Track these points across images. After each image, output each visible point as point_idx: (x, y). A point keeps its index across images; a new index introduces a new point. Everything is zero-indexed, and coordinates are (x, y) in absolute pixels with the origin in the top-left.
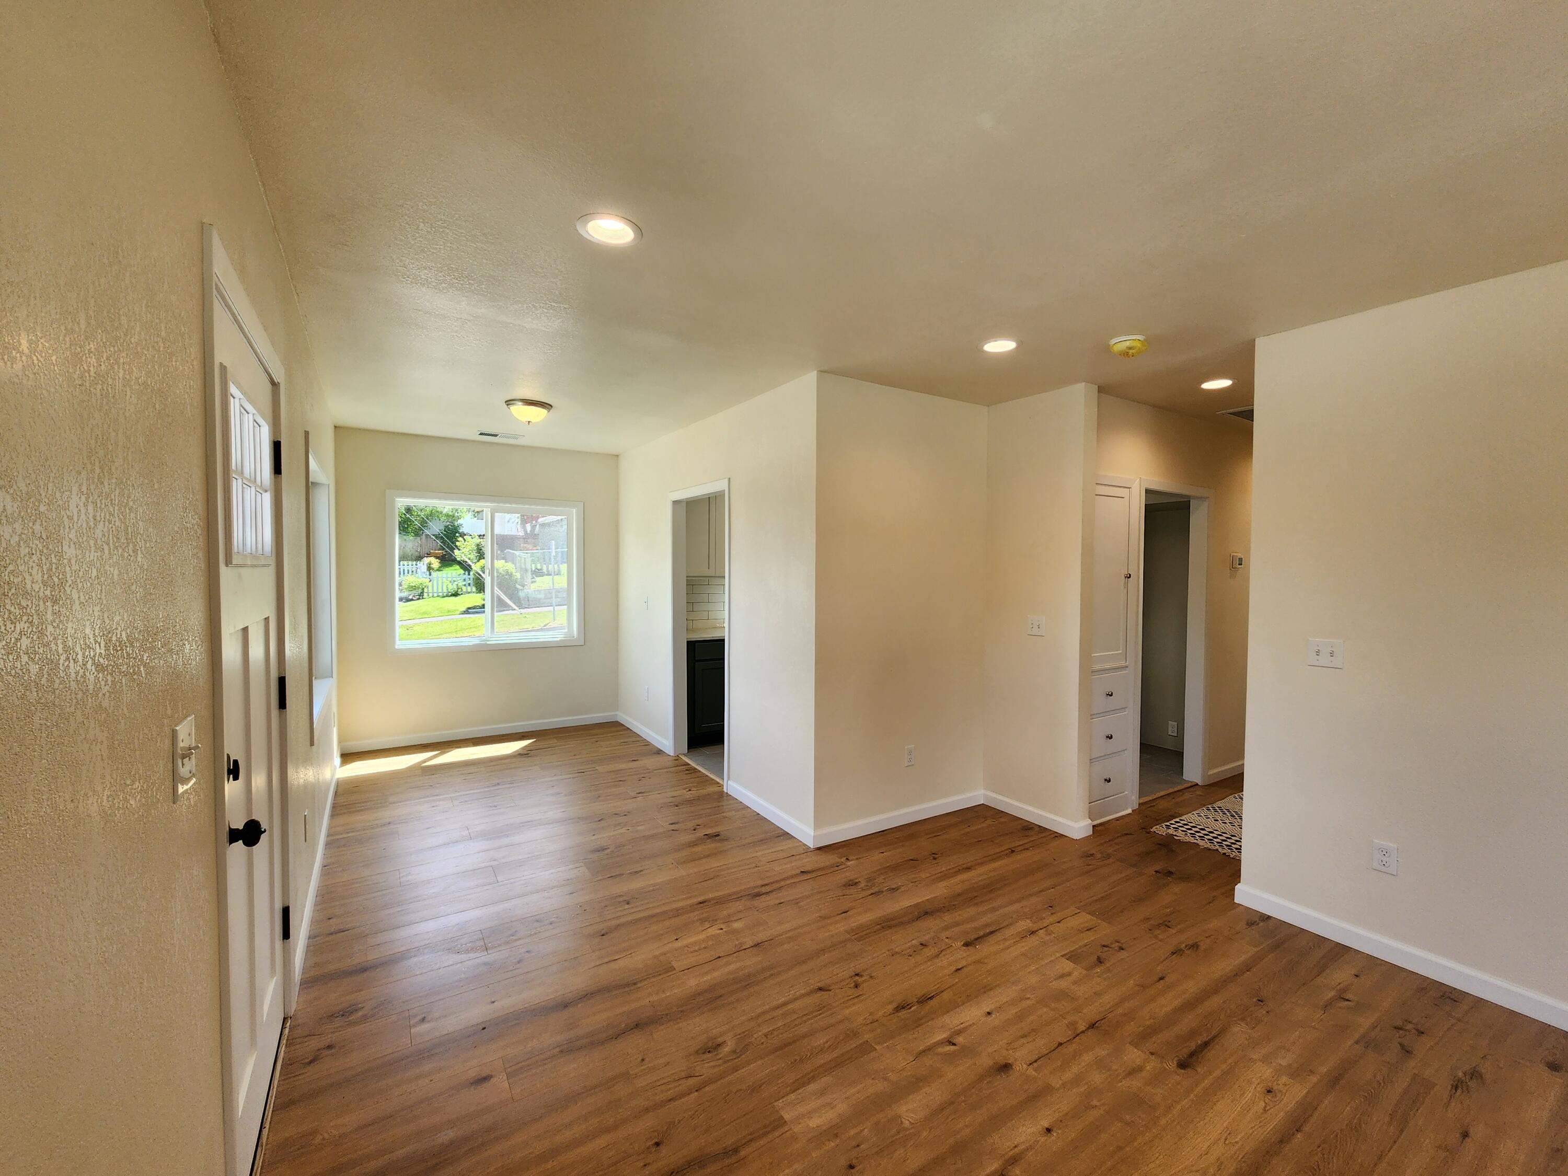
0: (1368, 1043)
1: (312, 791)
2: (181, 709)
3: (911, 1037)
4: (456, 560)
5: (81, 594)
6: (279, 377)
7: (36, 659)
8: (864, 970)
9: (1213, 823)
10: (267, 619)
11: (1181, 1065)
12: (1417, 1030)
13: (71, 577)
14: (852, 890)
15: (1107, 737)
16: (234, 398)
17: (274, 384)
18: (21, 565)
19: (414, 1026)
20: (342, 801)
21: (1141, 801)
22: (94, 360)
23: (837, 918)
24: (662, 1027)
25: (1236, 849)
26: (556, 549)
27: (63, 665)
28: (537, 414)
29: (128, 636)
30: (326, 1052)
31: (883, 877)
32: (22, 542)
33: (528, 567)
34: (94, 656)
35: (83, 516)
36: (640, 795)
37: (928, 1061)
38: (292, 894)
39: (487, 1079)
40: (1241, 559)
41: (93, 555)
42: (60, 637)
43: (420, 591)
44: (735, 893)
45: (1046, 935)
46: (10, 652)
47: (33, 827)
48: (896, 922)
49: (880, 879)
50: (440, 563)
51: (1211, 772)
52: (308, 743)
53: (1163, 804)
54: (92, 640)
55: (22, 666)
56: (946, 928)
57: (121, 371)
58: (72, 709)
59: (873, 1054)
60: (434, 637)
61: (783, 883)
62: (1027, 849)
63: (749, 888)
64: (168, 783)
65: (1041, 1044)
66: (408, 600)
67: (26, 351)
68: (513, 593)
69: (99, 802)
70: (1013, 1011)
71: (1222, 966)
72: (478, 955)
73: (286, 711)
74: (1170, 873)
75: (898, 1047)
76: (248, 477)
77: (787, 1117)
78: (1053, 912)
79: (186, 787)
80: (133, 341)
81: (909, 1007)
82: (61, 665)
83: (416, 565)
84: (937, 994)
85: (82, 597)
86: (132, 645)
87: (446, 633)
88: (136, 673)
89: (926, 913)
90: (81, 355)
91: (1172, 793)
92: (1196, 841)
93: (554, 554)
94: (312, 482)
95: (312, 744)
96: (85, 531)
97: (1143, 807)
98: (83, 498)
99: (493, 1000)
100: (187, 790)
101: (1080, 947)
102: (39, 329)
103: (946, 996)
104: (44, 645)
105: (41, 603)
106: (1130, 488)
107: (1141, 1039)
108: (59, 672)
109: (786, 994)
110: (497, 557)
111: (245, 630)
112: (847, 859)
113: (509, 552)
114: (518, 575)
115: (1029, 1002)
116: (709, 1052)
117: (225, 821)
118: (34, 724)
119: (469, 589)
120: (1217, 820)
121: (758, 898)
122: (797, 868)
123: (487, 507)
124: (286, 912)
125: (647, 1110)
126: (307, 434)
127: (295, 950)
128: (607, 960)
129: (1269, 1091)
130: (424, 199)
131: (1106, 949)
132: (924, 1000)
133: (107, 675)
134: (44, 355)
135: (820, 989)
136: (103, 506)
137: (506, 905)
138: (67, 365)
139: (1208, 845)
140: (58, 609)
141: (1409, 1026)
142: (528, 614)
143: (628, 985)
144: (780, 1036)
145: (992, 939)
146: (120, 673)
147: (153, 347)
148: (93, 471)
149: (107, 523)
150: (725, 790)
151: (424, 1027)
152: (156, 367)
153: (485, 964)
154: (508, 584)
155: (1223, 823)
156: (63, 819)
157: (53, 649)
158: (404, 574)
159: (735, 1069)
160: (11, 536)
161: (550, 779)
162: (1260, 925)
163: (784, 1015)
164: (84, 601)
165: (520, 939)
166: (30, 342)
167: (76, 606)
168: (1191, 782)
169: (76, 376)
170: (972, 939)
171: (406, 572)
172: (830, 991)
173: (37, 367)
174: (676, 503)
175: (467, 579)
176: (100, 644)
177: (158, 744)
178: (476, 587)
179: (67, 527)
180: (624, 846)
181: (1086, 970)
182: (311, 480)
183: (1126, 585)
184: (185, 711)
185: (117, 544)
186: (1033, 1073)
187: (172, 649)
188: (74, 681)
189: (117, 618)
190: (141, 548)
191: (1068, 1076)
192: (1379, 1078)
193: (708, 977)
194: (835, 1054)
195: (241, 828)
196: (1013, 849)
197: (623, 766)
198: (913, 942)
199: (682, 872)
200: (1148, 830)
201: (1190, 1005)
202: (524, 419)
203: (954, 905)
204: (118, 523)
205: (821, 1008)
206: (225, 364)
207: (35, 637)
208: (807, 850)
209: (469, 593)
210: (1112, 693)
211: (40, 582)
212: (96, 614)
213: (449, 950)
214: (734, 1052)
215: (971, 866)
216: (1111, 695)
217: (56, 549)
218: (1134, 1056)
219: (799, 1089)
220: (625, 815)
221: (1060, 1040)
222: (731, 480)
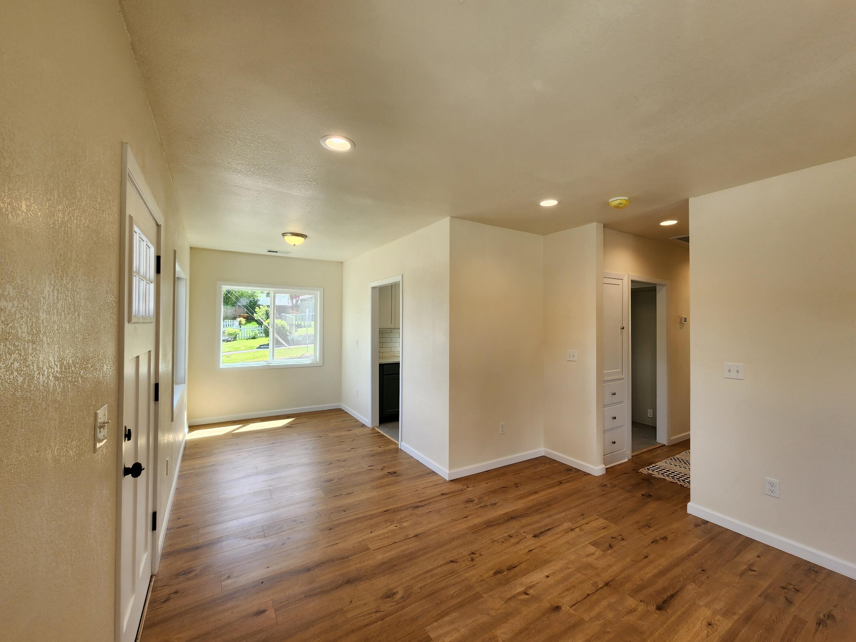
0: (767, 596)
1: (172, 447)
2: (100, 401)
3: (503, 590)
4: (255, 319)
5: (48, 339)
6: (161, 222)
7: (22, 374)
8: (476, 551)
9: (674, 467)
10: (150, 352)
11: (658, 608)
12: (795, 589)
13: (43, 329)
14: (470, 505)
15: (613, 418)
16: (136, 233)
17: (158, 226)
18: (16, 323)
19: (224, 581)
20: (188, 452)
21: (633, 454)
22: (61, 215)
23: (462, 520)
24: (362, 583)
25: (688, 482)
26: (309, 313)
27: (36, 377)
28: (299, 240)
29: (73, 361)
30: (173, 596)
31: (487, 497)
32: (17, 311)
33: (294, 323)
34: (54, 372)
35: (51, 297)
36: (352, 450)
37: (513, 604)
38: (158, 505)
39: (264, 611)
40: (685, 319)
41: (55, 318)
42: (35, 362)
43: (234, 336)
44: (406, 506)
45: (580, 531)
46: (8, 370)
47: (15, 466)
48: (495, 523)
49: (486, 498)
50: (246, 321)
51: (672, 438)
52: (170, 420)
53: (646, 456)
54: (53, 364)
55: (14, 378)
56: (523, 527)
57: (75, 220)
58: (40, 401)
59: (481, 600)
60: (242, 361)
61: (431, 500)
62: (569, 482)
63: (412, 503)
64: (91, 442)
65: (577, 595)
66: (228, 341)
67: (25, 210)
68: (285, 337)
69: (52, 453)
70: (560, 576)
71: (681, 551)
72: (259, 540)
73: (158, 402)
74: (650, 496)
75: (496, 596)
76: (142, 275)
77: (432, 636)
78: (584, 518)
79: (101, 444)
80: (82, 205)
81: (502, 572)
82: (35, 377)
83: (233, 322)
84: (518, 565)
85: (49, 340)
86: (75, 366)
87: (248, 359)
88: (76, 382)
89: (512, 518)
90: (54, 212)
91: (650, 450)
92: (664, 477)
93: (308, 316)
94: (177, 278)
95: (172, 420)
96: (52, 305)
97: (634, 458)
98: (52, 287)
99: (268, 566)
100: (102, 446)
101: (600, 538)
102: (32, 199)
103: (523, 566)
104: (26, 366)
105: (26, 343)
106: (622, 279)
107: (635, 592)
108: (34, 381)
109: (433, 564)
110: (276, 317)
111: (138, 358)
112: (467, 487)
113: (283, 315)
114: (288, 328)
115: (570, 570)
116: (389, 597)
117: (122, 463)
118: (19, 409)
119: (261, 335)
120: (676, 466)
121: (417, 509)
122: (440, 491)
123: (272, 291)
124: (154, 515)
125: (353, 631)
126: (175, 251)
127: (159, 538)
128: (332, 544)
129: (710, 624)
130: (240, 128)
131: (614, 539)
132: (511, 568)
133: (60, 382)
134: (34, 212)
135: (452, 561)
136: (62, 291)
137: (276, 512)
138: (46, 218)
139: (672, 480)
140: (35, 347)
141: (790, 587)
142: (293, 349)
143: (343, 558)
144: (429, 589)
145: (550, 533)
146: (67, 381)
147: (93, 207)
148: (58, 273)
149: (64, 300)
150: (399, 447)
151: (229, 581)
152: (94, 218)
153: (264, 545)
154: (282, 332)
155: (680, 467)
156: (32, 462)
157: (32, 368)
158: (226, 326)
159: (403, 608)
160: (12, 308)
161: (303, 441)
162: (702, 527)
163: (432, 576)
164: (50, 343)
165: (283, 531)
166: (27, 206)
167: (45, 345)
168: (661, 444)
169: (51, 223)
170: (538, 533)
171: (227, 325)
172: (457, 562)
173: (30, 219)
174: (373, 288)
175: (260, 330)
176: (57, 366)
177: (87, 420)
178: (265, 334)
179: (42, 303)
180: (343, 479)
181: (603, 551)
182: (176, 276)
183: (622, 333)
184: (102, 403)
185: (69, 312)
186: (573, 612)
187: (97, 368)
188: (42, 386)
189: (67, 352)
190: (82, 314)
191: (593, 614)
192: (774, 617)
193: (389, 554)
194: (459, 600)
195: (131, 467)
196: (561, 482)
197: (343, 433)
198: (504, 534)
199: (375, 493)
200: (637, 471)
201: (663, 573)
202: (292, 243)
203: (527, 513)
204: (70, 300)
205: (452, 572)
206: (132, 215)
207: (22, 362)
208: (445, 482)
209: (261, 337)
210: (615, 393)
211: (26, 332)
212: (56, 349)
213: (244, 537)
214: (403, 597)
215: (538, 491)
216: (615, 394)
217: (36, 314)
218: (631, 602)
219: (439, 619)
220: (344, 461)
221: (588, 592)
222: (403, 275)
